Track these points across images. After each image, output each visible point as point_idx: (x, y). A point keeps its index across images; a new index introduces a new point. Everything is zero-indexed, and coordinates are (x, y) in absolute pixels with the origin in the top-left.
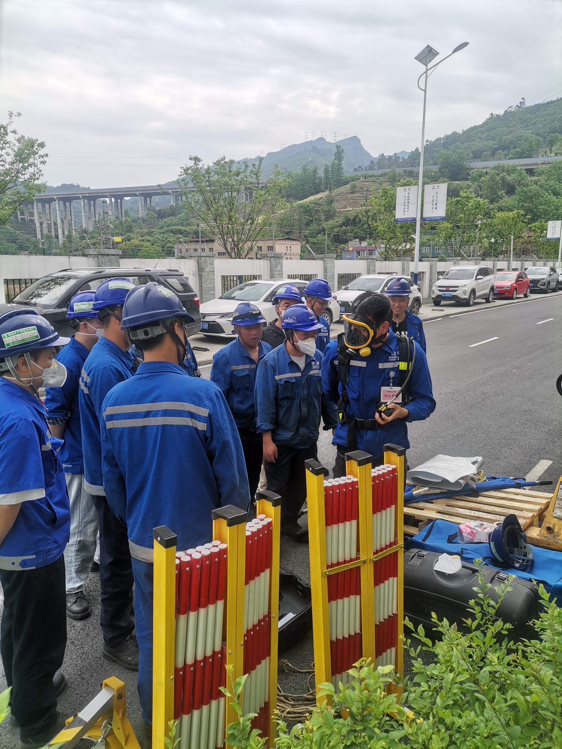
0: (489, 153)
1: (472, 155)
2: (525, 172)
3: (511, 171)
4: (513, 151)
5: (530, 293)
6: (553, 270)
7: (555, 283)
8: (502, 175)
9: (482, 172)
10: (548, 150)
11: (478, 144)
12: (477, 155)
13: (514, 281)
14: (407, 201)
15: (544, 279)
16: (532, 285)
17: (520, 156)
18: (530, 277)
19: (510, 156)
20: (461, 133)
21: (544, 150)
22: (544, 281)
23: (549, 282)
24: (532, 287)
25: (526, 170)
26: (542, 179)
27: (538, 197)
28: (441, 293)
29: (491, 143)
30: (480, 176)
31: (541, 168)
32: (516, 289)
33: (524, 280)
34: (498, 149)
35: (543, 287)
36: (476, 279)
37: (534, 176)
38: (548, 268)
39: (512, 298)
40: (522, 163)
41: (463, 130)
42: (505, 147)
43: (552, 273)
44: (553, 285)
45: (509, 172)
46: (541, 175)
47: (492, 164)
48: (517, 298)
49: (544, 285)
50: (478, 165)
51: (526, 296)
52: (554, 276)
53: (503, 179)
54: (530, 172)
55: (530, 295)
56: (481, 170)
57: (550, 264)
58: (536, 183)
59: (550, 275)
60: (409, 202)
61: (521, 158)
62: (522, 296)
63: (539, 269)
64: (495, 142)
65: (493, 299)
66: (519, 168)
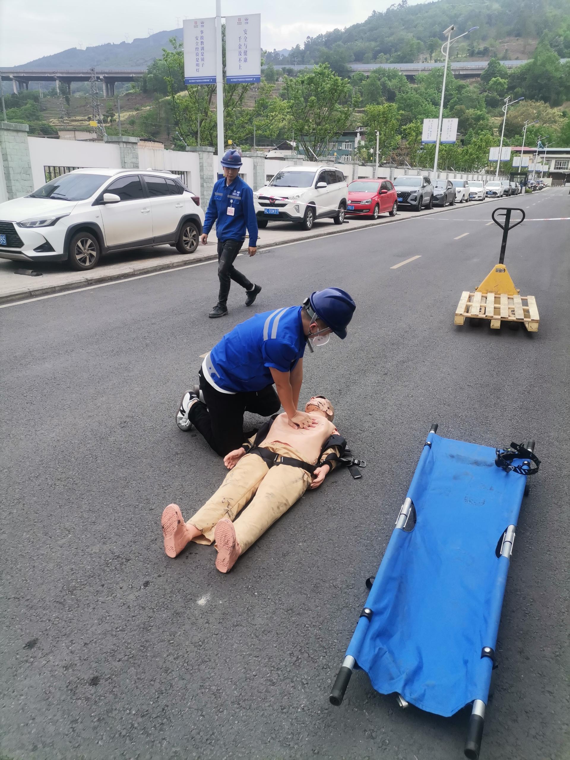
0: (370, 55)
1: (353, 57)
2: (405, 78)
3: (392, 76)
4: (394, 54)
5: (397, 210)
6: (427, 180)
7: (429, 198)
8: (382, 80)
9: (363, 75)
10: (428, 56)
11: (360, 45)
12: (359, 58)
13: (376, 193)
14: (200, 46)
15: (415, 192)
16: (400, 199)
17: (402, 60)
18: (399, 189)
19: (392, 60)
20: (343, 30)
21: (425, 57)
22: (416, 194)
23: (422, 196)
24: (400, 202)
25: (406, 76)
26: (422, 87)
27: (418, 106)
28: (262, 209)
29: (373, 44)
30: (361, 80)
31: (421, 74)
32: (378, 204)
33: (389, 192)
34: (379, 52)
35: (414, 203)
36: (317, 188)
37: (414, 83)
38: (422, 177)
39: (372, 218)
40: (403, 68)
41: (345, 28)
42: (387, 51)
43: (425, 184)
44: (426, 199)
45: (390, 78)
46: (420, 82)
47: (373, 67)
48: (380, 217)
49: (415, 200)
50: (359, 67)
51: (392, 214)
52: (428, 189)
53: (384, 85)
54: (411, 78)
55: (398, 213)
56: (362, 73)
57: (425, 173)
58: (416, 90)
59: (424, 187)
60: (203, 48)
61: (402, 63)
62: (387, 214)
63: (410, 178)
64: (378, 43)
65: (345, 218)
66: (400, 74)
